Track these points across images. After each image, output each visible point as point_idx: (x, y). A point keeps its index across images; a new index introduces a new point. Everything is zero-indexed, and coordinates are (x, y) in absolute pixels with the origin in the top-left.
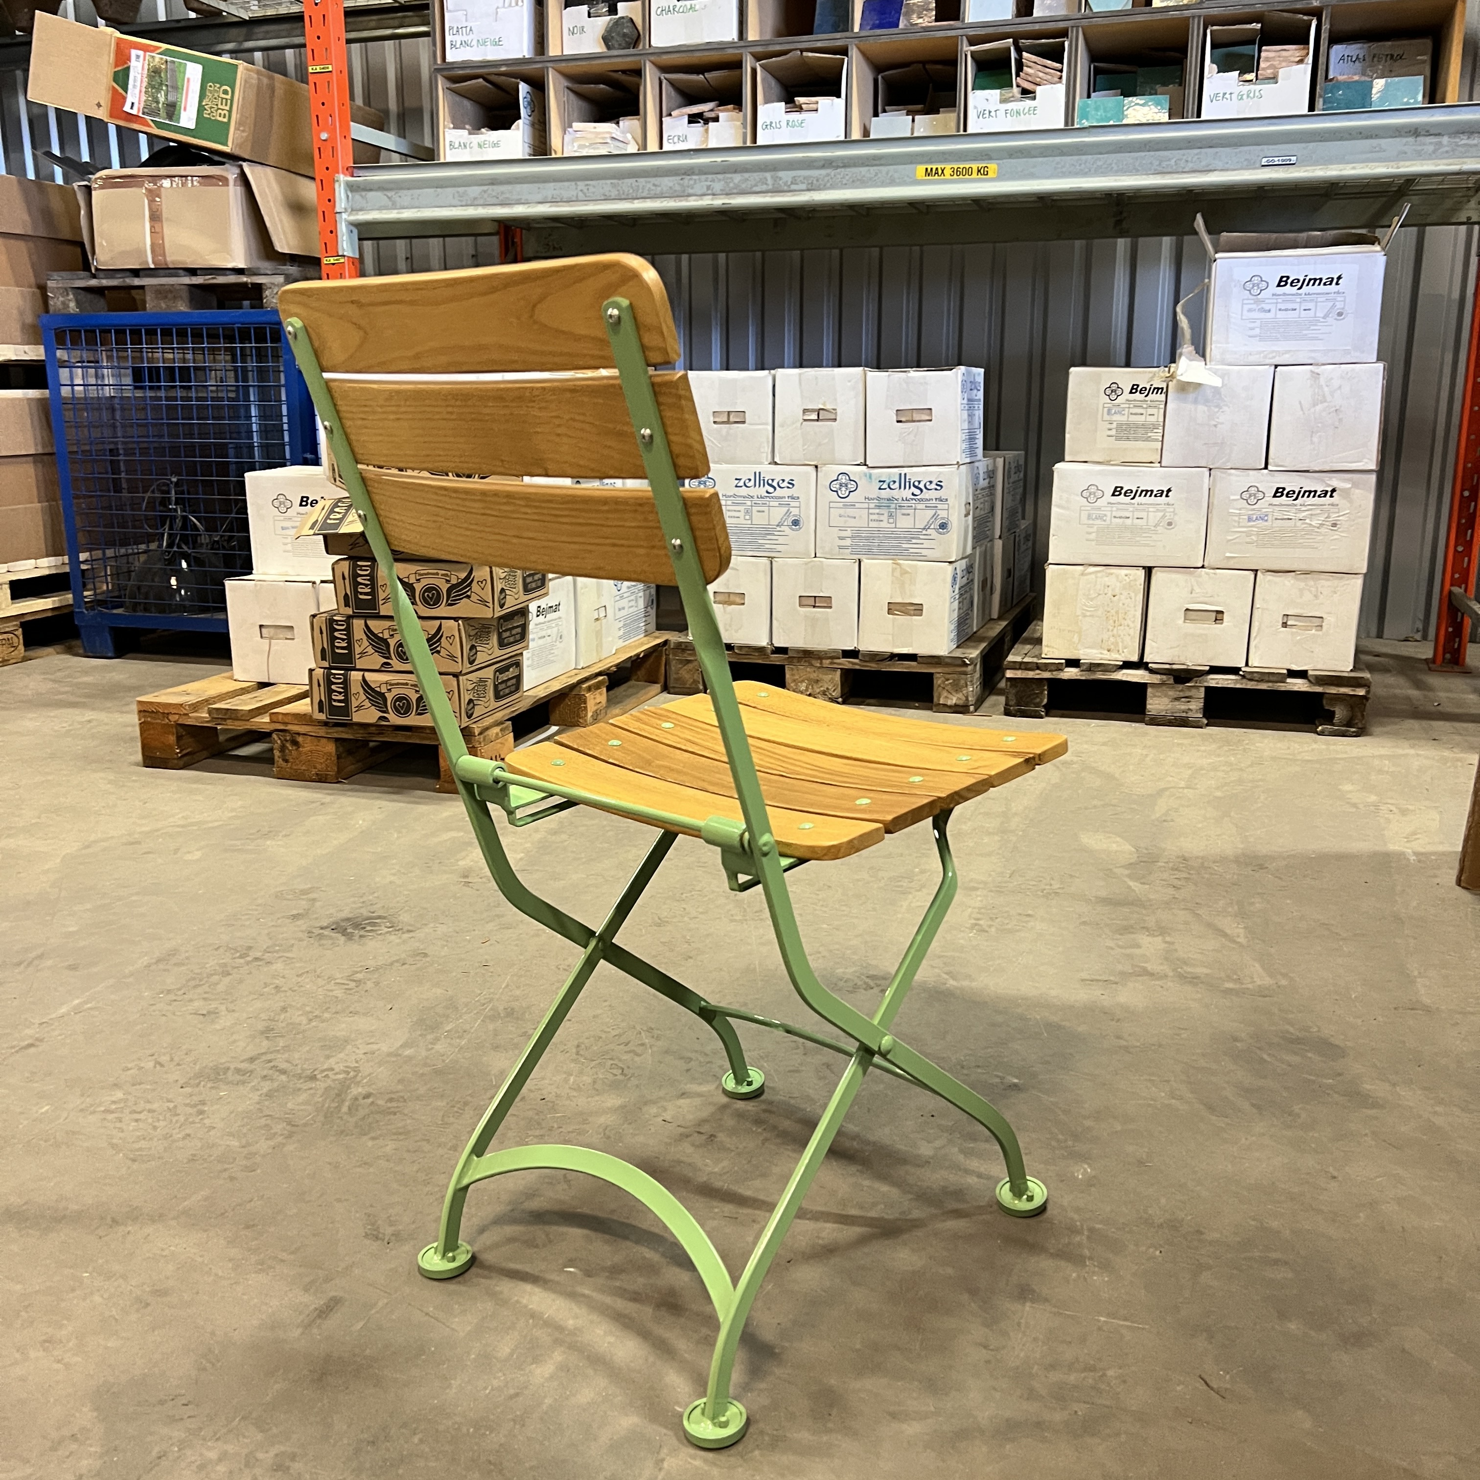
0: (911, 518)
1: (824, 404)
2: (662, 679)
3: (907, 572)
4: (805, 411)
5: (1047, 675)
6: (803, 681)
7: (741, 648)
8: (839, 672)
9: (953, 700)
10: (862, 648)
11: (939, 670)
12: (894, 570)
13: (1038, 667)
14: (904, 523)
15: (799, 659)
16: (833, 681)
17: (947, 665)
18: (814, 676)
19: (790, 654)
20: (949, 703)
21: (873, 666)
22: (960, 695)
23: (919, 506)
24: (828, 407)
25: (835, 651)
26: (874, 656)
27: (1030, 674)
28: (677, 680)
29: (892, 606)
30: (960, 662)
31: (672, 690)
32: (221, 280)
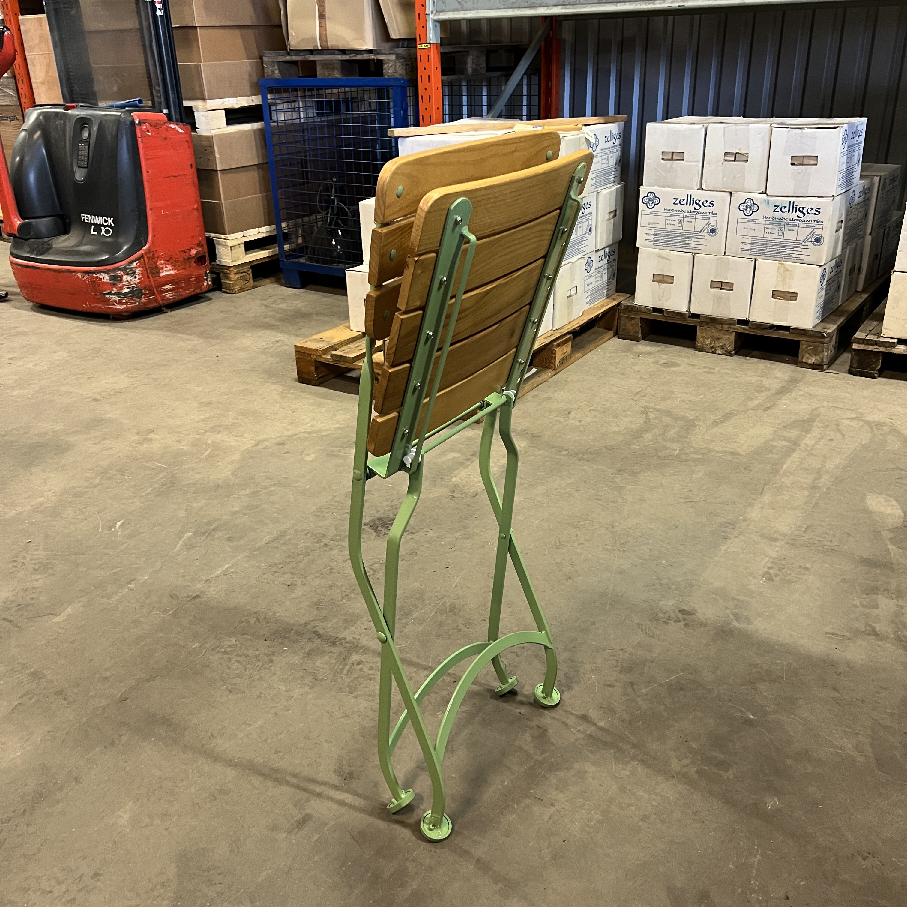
0: (795, 233)
1: (740, 149)
2: (615, 328)
3: (788, 270)
4: (726, 154)
5: (882, 349)
6: (708, 338)
7: (669, 312)
8: (734, 334)
9: (812, 360)
10: (752, 319)
11: (804, 339)
12: (779, 268)
13: (876, 343)
14: (790, 236)
15: (707, 323)
16: (729, 340)
17: (810, 336)
18: (716, 335)
19: (702, 319)
20: (809, 361)
21: (758, 332)
22: (817, 358)
23: (801, 225)
24: (743, 152)
25: (732, 319)
26: (760, 326)
27: (870, 348)
28: (624, 329)
29: (775, 293)
30: (820, 335)
31: (620, 336)
32: (359, 57)
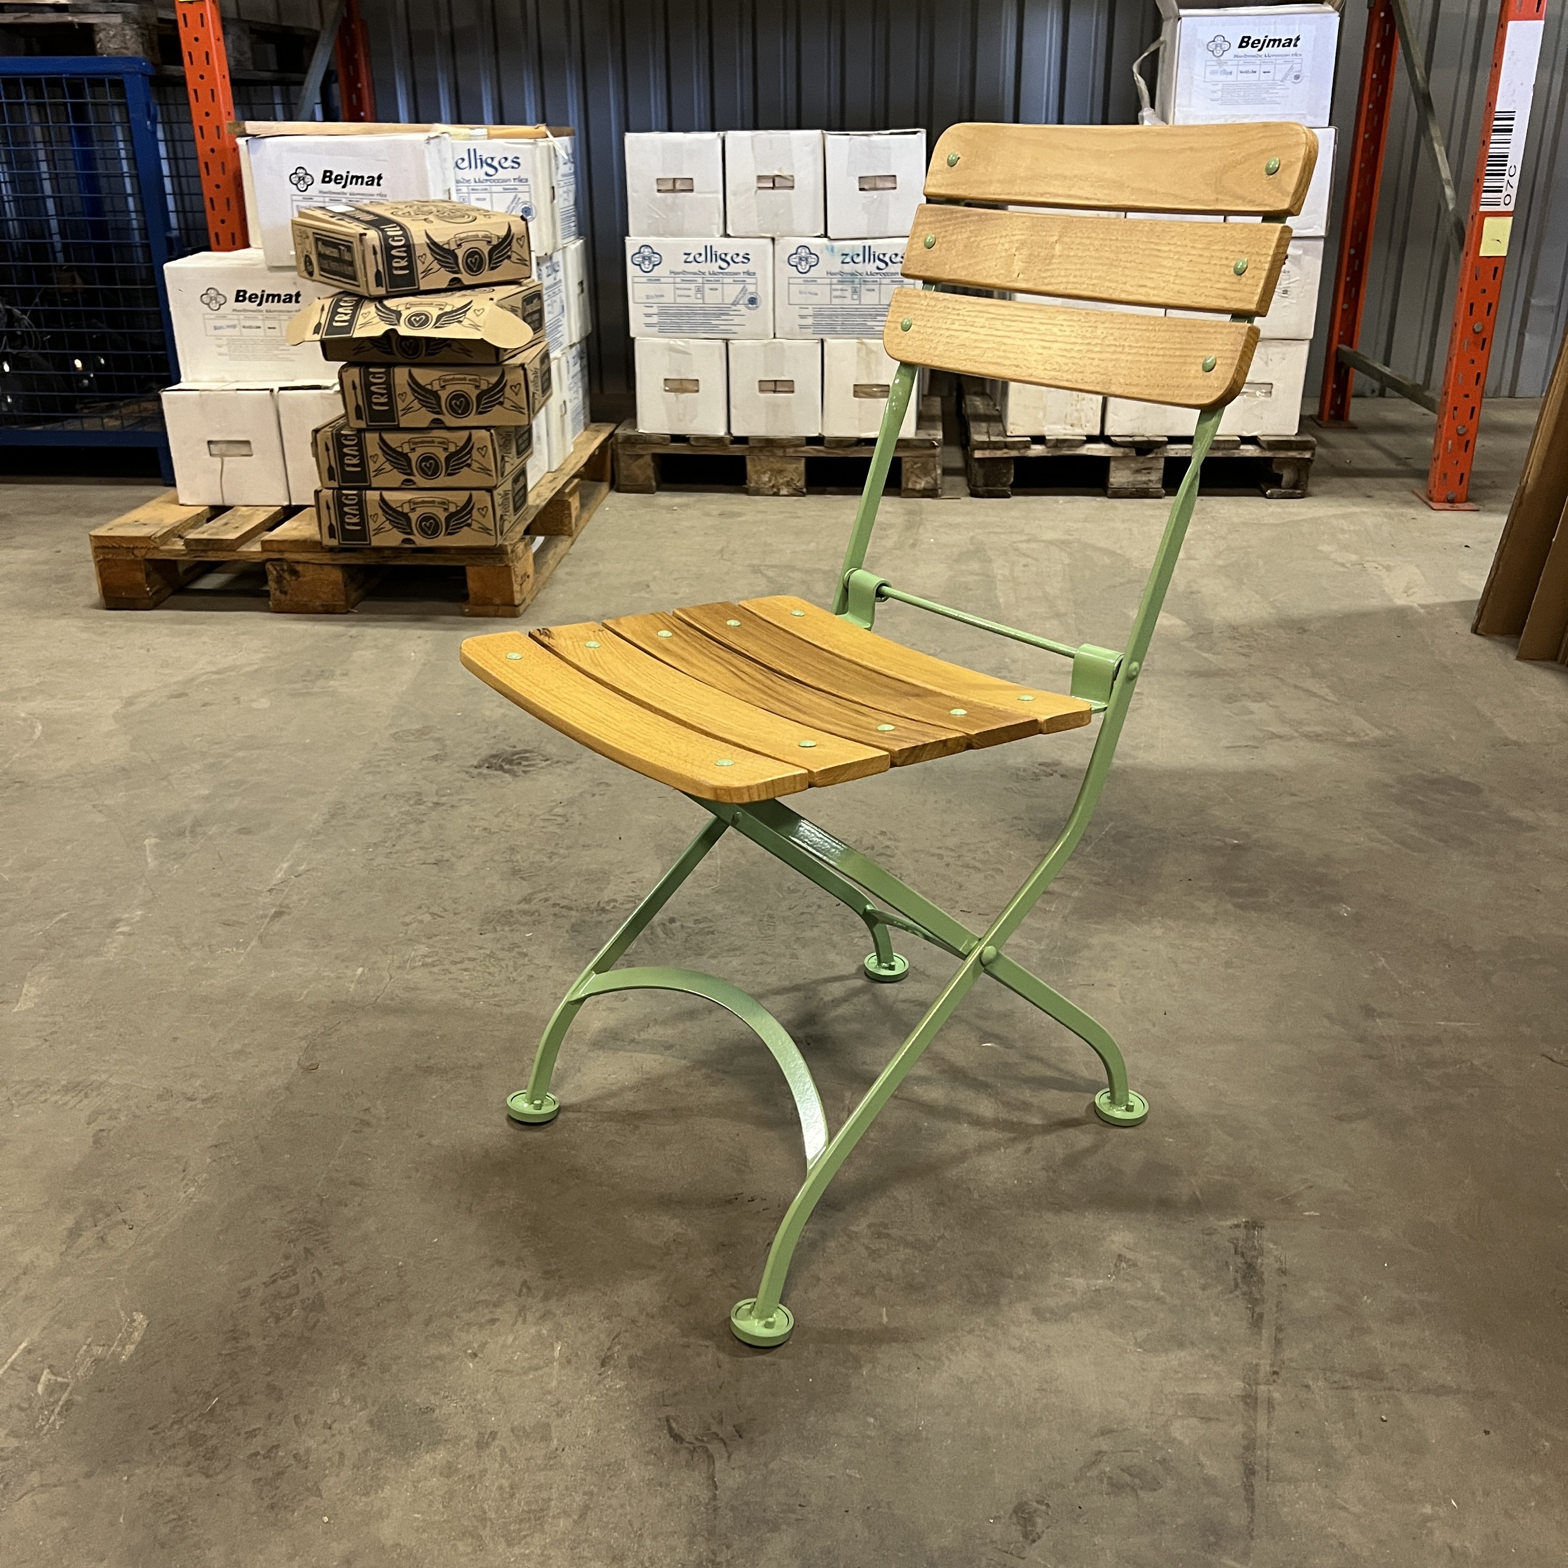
0: (876, 293)
1: (780, 170)
3: (872, 351)
4: (760, 178)
5: (1014, 453)
6: (765, 473)
7: (699, 438)
8: (803, 461)
9: (921, 484)
10: (826, 434)
11: (907, 454)
12: (859, 350)
13: (1006, 446)
14: (869, 299)
15: (761, 449)
16: (796, 471)
17: (916, 447)
18: (778, 466)
19: (751, 444)
20: (918, 487)
21: (840, 453)
22: (929, 479)
23: (884, 281)
24: (784, 174)
25: (798, 438)
26: (841, 442)
27: (999, 454)
28: (627, 477)
29: (858, 389)
30: (928, 444)
31: (622, 488)
